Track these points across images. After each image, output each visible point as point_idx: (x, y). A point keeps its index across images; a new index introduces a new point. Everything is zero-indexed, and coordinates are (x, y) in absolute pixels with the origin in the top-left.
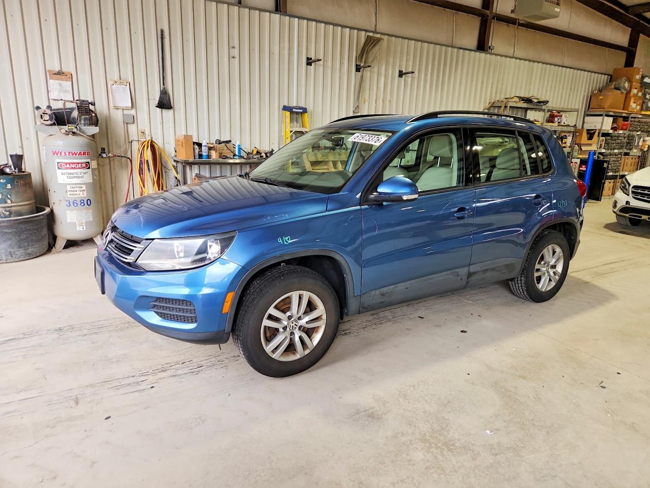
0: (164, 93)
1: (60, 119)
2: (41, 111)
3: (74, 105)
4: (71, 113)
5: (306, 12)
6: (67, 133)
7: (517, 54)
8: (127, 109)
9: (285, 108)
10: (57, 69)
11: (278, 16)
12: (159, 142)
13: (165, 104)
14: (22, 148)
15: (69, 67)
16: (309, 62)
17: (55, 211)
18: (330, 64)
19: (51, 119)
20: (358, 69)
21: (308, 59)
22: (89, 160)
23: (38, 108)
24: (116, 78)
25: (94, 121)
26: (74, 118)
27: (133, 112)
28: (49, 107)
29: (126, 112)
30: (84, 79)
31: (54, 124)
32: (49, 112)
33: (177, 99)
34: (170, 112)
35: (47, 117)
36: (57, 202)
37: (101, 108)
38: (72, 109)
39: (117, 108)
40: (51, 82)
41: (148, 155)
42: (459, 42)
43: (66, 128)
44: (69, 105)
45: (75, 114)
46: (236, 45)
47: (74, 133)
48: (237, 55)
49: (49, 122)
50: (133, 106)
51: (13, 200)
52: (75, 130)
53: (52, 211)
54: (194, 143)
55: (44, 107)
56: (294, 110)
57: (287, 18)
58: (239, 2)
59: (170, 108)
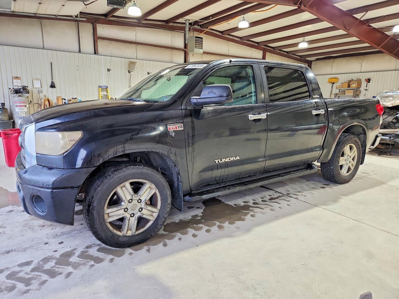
0: (52, 82)
1: (17, 92)
2: (11, 90)
3: (21, 87)
4: (20, 90)
5: (107, 52)
6: (19, 96)
8: (39, 88)
9: (99, 87)
10: (16, 76)
11: (95, 55)
12: (50, 99)
13: (53, 86)
14: (4, 101)
15: (20, 75)
17: (15, 121)
18: (117, 70)
19: (14, 92)
20: (129, 72)
21: (108, 69)
22: (26, 104)
23: (10, 89)
25: (28, 92)
26: (21, 92)
27: (41, 89)
28: (13, 88)
29: (39, 89)
30: (25, 79)
31: (15, 93)
32: (13, 90)
33: (57, 83)
34: (55, 89)
35: (12, 91)
36: (16, 118)
37: (30, 87)
38: (21, 89)
39: (36, 88)
40: (14, 80)
41: (47, 103)
42: (175, 61)
43: (18, 94)
44: (19, 87)
45: (22, 90)
46: (79, 65)
47: (21, 96)
48: (79, 69)
49: (13, 93)
50: (41, 87)
51: (2, 116)
52: (21, 95)
53: (14, 121)
54: (62, 99)
56: (102, 87)
57: (98, 56)
58: (80, 52)
59: (55, 87)
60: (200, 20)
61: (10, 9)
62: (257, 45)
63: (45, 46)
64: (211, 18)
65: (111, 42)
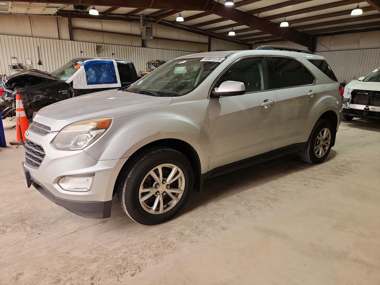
0: (40, 61)
1: (14, 67)
5: (80, 39)
6: (16, 71)
7: (158, 47)
10: (13, 57)
11: (70, 41)
13: (40, 63)
15: (16, 56)
16: (81, 52)
18: (88, 52)
20: (97, 54)
21: (81, 51)
23: (9, 65)
24: (27, 58)
25: (22, 68)
27: (32, 66)
28: (12, 65)
29: (30, 66)
30: (20, 58)
33: (43, 62)
34: (42, 65)
37: (24, 64)
38: (17, 65)
39: (28, 65)
40: (12, 59)
42: (134, 45)
43: (16, 69)
44: (16, 65)
45: (18, 66)
46: (59, 48)
48: (59, 51)
49: (12, 68)
50: (32, 64)
52: (18, 70)
55: (11, 65)
57: (73, 41)
58: (59, 39)
59: (42, 64)
60: (150, 14)
61: (8, 11)
62: (203, 32)
63: (33, 35)
64: (158, 13)
65: (82, 31)
